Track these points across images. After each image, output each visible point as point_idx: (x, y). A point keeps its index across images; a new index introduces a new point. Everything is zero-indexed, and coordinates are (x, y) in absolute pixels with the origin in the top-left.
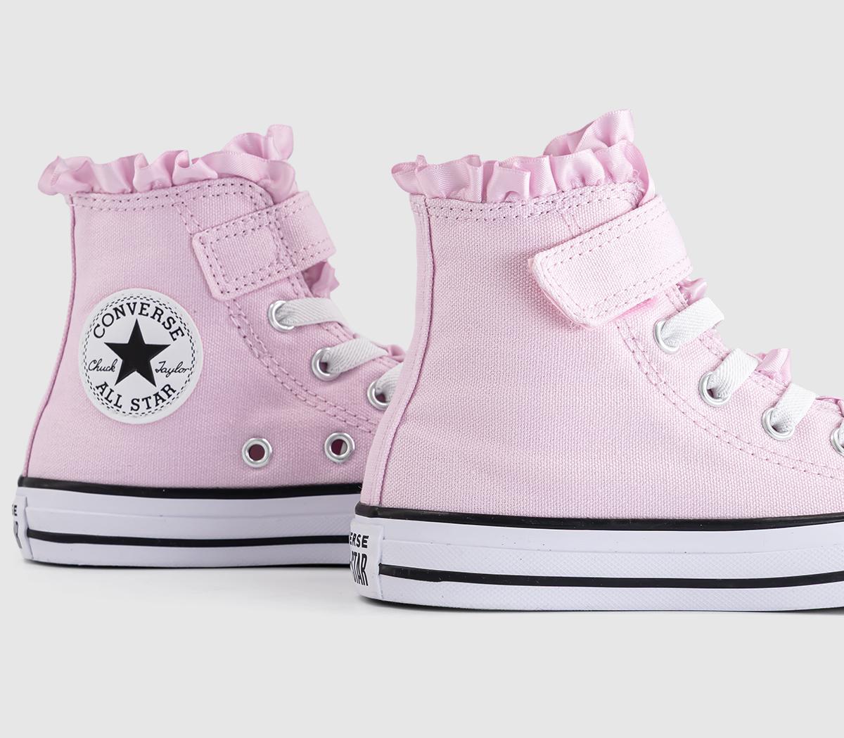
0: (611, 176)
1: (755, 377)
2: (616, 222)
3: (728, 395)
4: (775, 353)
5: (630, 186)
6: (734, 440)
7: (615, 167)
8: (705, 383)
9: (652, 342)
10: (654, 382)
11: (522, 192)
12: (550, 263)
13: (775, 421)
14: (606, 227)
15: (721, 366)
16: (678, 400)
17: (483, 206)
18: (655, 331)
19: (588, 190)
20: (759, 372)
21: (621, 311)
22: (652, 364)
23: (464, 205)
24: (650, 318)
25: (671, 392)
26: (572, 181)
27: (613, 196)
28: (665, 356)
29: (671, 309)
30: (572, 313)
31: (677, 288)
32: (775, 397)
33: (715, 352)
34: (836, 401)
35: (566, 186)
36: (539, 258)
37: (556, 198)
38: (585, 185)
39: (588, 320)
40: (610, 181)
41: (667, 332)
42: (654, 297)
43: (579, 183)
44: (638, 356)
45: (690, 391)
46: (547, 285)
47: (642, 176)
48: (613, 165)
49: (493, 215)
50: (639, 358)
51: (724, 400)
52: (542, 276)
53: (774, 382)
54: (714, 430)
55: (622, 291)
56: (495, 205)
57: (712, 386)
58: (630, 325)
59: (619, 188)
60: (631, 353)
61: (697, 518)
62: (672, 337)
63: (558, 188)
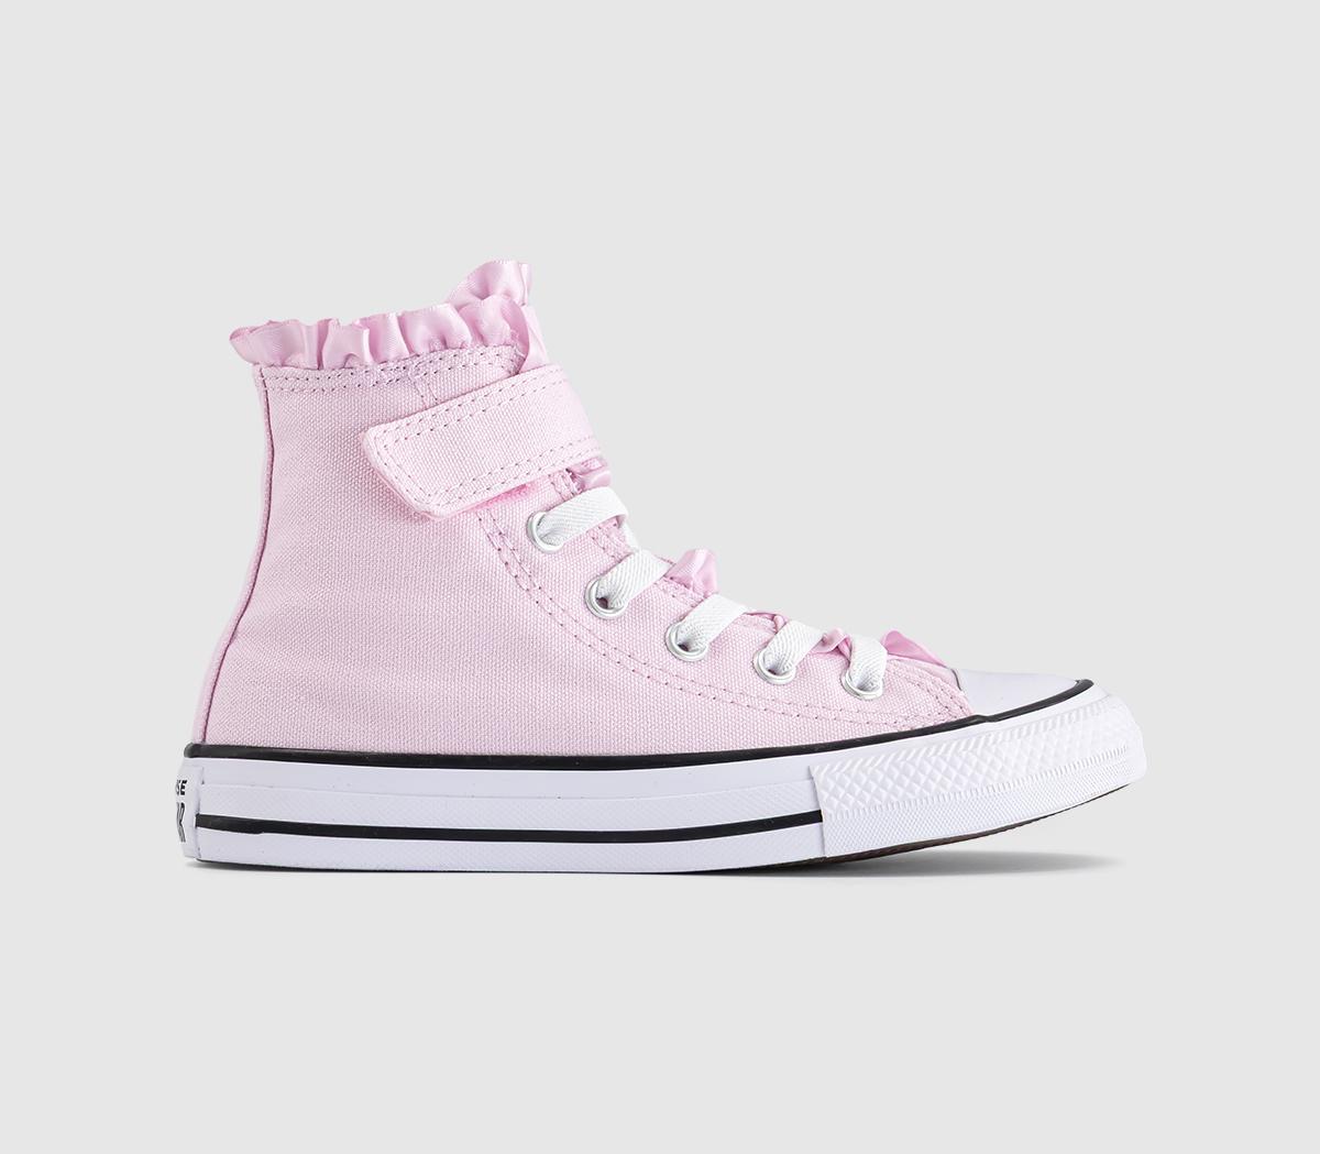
0: (481, 337)
1: (663, 585)
2: (482, 392)
3: (622, 603)
4: (690, 556)
5: (507, 352)
6: (625, 660)
7: (484, 328)
8: (594, 590)
9: (524, 538)
10: (525, 588)
11: (362, 354)
12: (389, 440)
13: (682, 638)
14: (468, 398)
15: (615, 570)
16: (555, 609)
17: (318, 374)
18: (528, 526)
19: (451, 353)
20: (672, 578)
21: (479, 499)
22: (524, 565)
23: (298, 372)
24: (522, 509)
25: (547, 599)
26: (430, 343)
27: (483, 362)
28: (541, 555)
29: (555, 497)
30: (413, 499)
31: (568, 475)
32: (684, 608)
33: (612, 554)
34: (773, 617)
35: (421, 349)
36: (373, 432)
37: (408, 363)
38: (447, 348)
39: (433, 507)
40: (479, 343)
41: (545, 528)
42: (531, 483)
43: (438, 345)
44: (505, 556)
45: (574, 600)
46: (381, 464)
47: (521, 337)
48: (482, 323)
49: (331, 383)
50: (506, 556)
51: (618, 610)
52: (375, 453)
53: (690, 591)
54: (600, 647)
55: (484, 475)
56: (333, 372)
57: (603, 593)
58: (496, 517)
59: (491, 352)
60: (496, 551)
61: (575, 755)
62: (553, 532)
63: (411, 350)
